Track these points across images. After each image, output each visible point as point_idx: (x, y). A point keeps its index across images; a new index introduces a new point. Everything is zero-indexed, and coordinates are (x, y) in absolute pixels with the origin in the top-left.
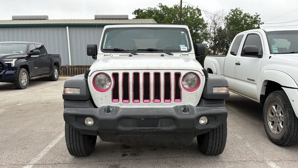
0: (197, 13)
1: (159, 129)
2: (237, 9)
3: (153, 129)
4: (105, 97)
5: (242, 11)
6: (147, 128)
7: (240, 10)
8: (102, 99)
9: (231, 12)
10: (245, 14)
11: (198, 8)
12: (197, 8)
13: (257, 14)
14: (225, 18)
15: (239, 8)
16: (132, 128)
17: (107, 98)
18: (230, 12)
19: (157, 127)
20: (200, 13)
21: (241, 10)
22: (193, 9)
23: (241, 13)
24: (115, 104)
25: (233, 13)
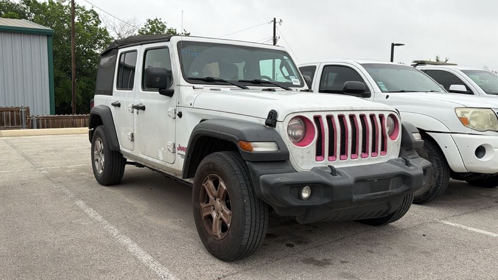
0: (92, 18)
1: (390, 193)
2: (157, 19)
3: (385, 194)
4: (307, 154)
5: (165, 24)
6: (379, 193)
7: (161, 22)
8: (302, 157)
9: (148, 23)
10: (170, 30)
11: (94, 10)
12: (92, 10)
13: (186, 32)
14: (139, 32)
15: (160, 19)
16: (365, 195)
17: (309, 154)
18: (146, 23)
19: (389, 190)
20: (98, 18)
21: (163, 22)
22: (84, 10)
23: (164, 27)
24: (319, 164)
25: (150, 26)
